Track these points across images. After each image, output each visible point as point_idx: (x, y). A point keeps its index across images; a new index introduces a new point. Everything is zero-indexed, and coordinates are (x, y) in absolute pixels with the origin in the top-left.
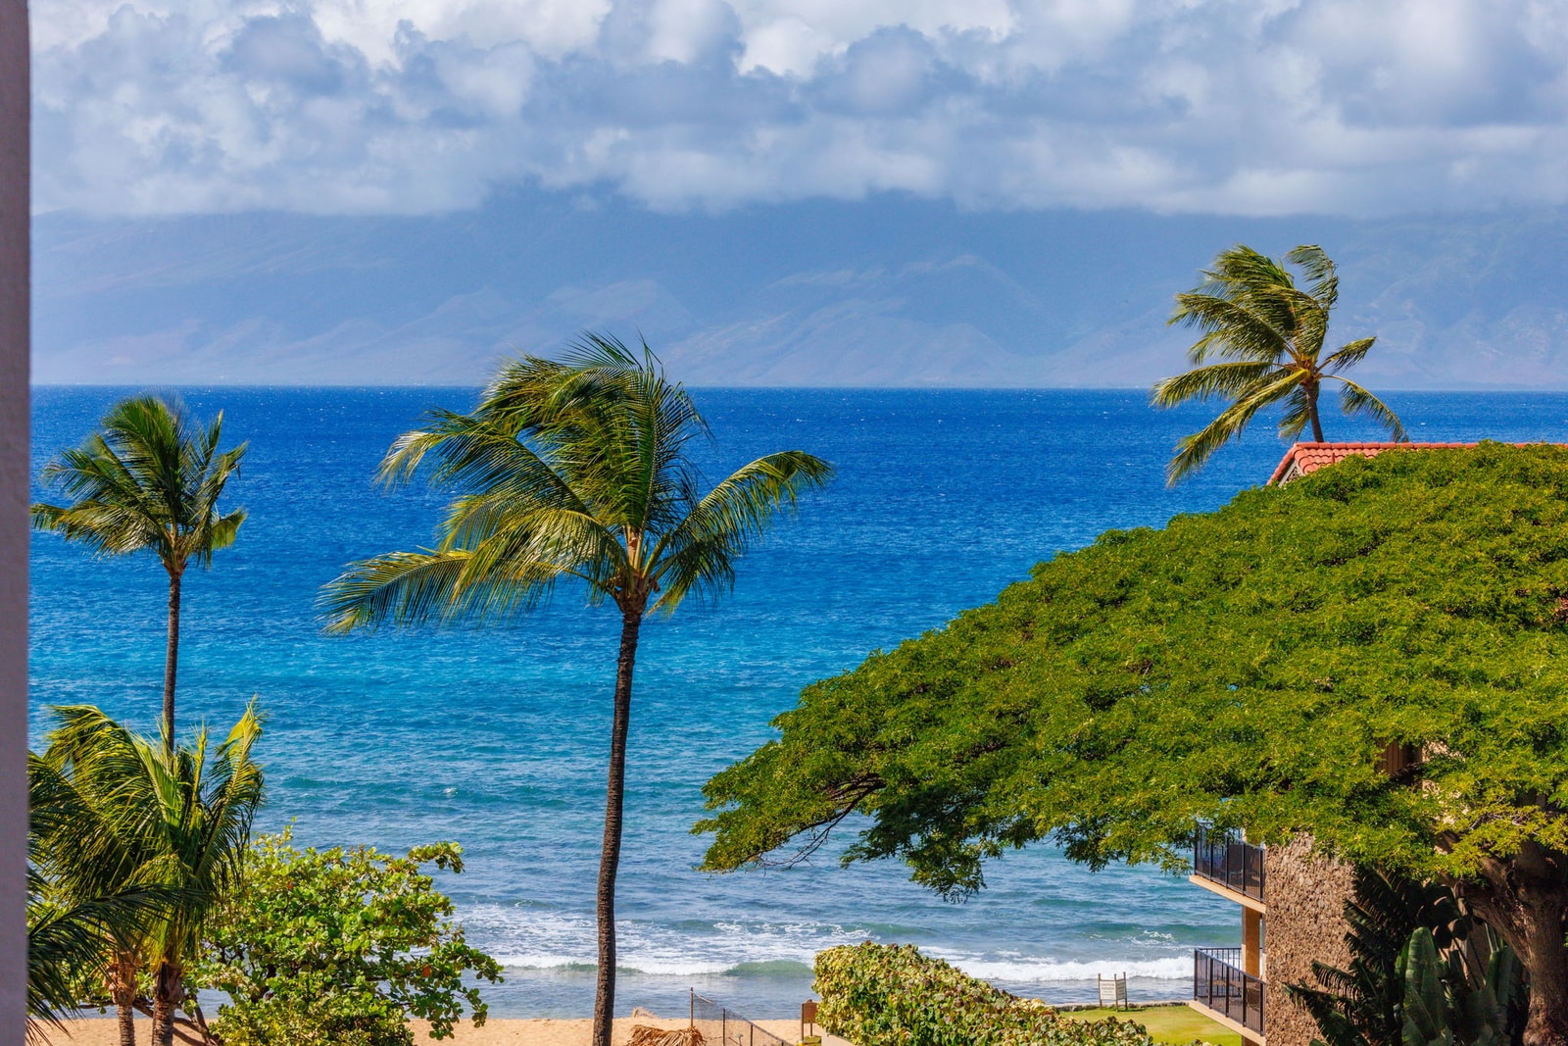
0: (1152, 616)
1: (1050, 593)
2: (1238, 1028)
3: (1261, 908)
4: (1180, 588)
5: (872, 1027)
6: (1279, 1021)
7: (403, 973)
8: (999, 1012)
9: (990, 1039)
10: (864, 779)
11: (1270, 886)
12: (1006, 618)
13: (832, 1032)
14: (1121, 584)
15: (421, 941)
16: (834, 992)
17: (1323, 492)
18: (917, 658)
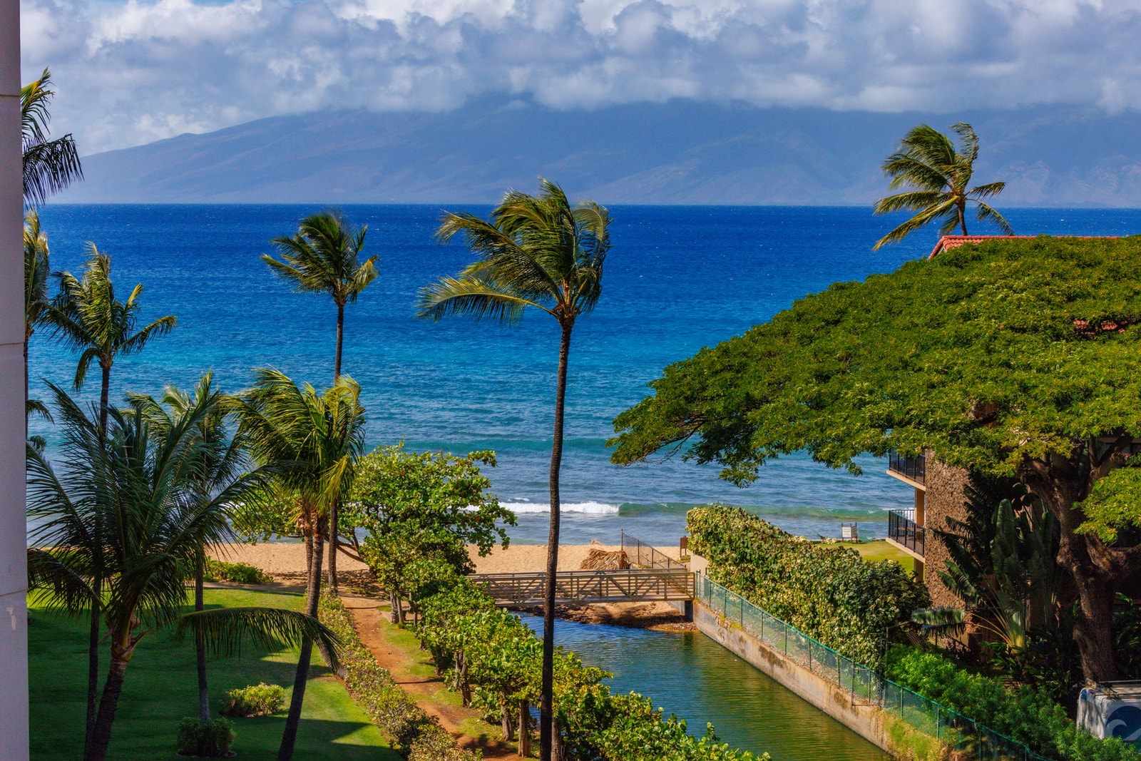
0: (853, 331)
1: (799, 317)
2: (911, 552)
3: (923, 488)
4: (869, 316)
5: (715, 551)
6: (932, 549)
7: (465, 520)
8: (782, 543)
9: (776, 557)
10: (698, 417)
11: (928, 477)
12: (776, 330)
13: (696, 553)
14: (838, 312)
15: (474, 502)
16: (697, 532)
17: (950, 263)
18: (726, 352)
